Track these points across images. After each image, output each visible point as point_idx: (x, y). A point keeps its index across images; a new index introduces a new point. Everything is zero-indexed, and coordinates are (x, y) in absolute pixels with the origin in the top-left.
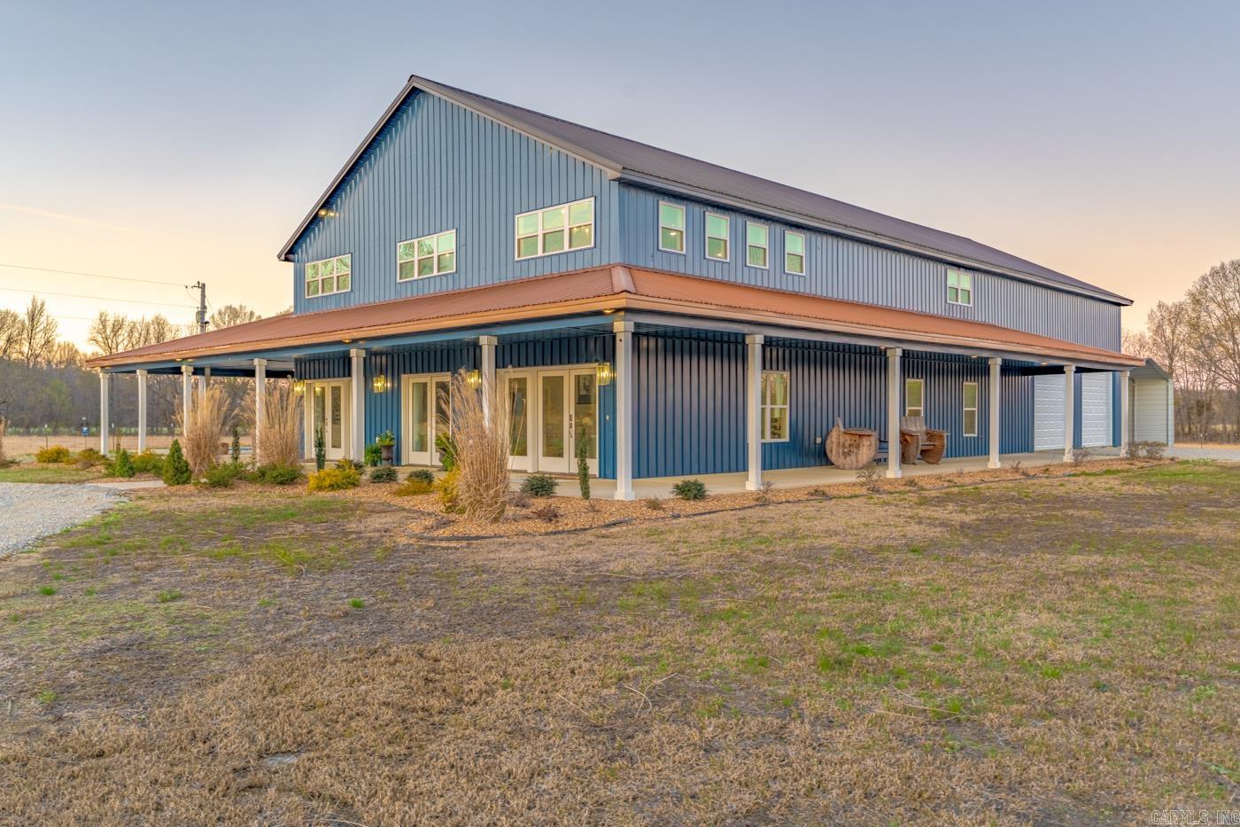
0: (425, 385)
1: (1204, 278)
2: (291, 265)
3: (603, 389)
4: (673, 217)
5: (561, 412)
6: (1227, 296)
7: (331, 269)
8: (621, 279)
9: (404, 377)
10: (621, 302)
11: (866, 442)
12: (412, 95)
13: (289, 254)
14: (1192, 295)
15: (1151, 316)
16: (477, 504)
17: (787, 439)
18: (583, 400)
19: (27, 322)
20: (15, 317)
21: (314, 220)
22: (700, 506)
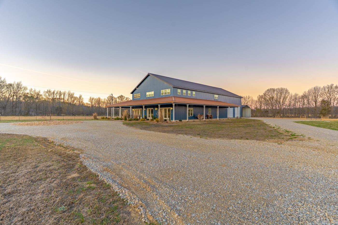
0: (150, 109)
1: (266, 91)
2: (132, 94)
3: (171, 110)
4: (179, 91)
5: (166, 113)
6: (269, 94)
7: (137, 95)
8: (173, 98)
9: (147, 108)
10: (173, 102)
11: (202, 116)
12: (148, 75)
13: (132, 93)
14: (264, 94)
15: (258, 97)
16: (160, 121)
17: (193, 116)
18: (169, 111)
19: (79, 98)
20: (77, 98)
21: (135, 89)
22: (181, 122)
